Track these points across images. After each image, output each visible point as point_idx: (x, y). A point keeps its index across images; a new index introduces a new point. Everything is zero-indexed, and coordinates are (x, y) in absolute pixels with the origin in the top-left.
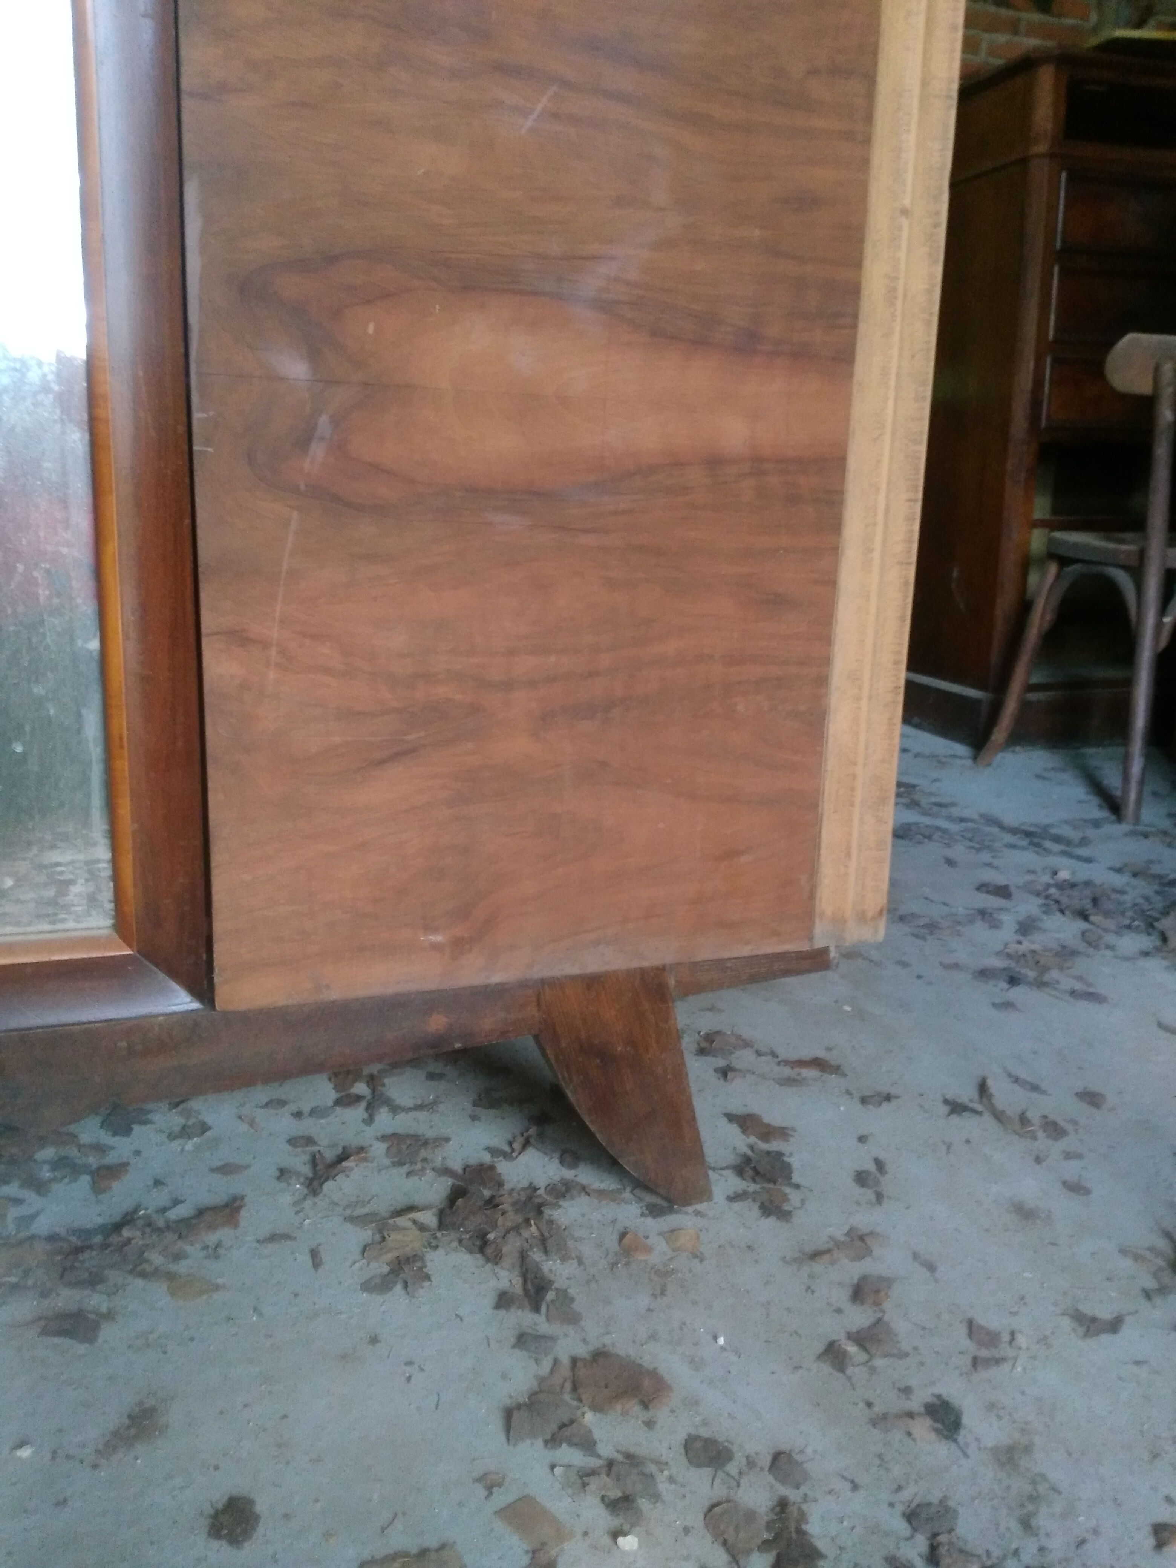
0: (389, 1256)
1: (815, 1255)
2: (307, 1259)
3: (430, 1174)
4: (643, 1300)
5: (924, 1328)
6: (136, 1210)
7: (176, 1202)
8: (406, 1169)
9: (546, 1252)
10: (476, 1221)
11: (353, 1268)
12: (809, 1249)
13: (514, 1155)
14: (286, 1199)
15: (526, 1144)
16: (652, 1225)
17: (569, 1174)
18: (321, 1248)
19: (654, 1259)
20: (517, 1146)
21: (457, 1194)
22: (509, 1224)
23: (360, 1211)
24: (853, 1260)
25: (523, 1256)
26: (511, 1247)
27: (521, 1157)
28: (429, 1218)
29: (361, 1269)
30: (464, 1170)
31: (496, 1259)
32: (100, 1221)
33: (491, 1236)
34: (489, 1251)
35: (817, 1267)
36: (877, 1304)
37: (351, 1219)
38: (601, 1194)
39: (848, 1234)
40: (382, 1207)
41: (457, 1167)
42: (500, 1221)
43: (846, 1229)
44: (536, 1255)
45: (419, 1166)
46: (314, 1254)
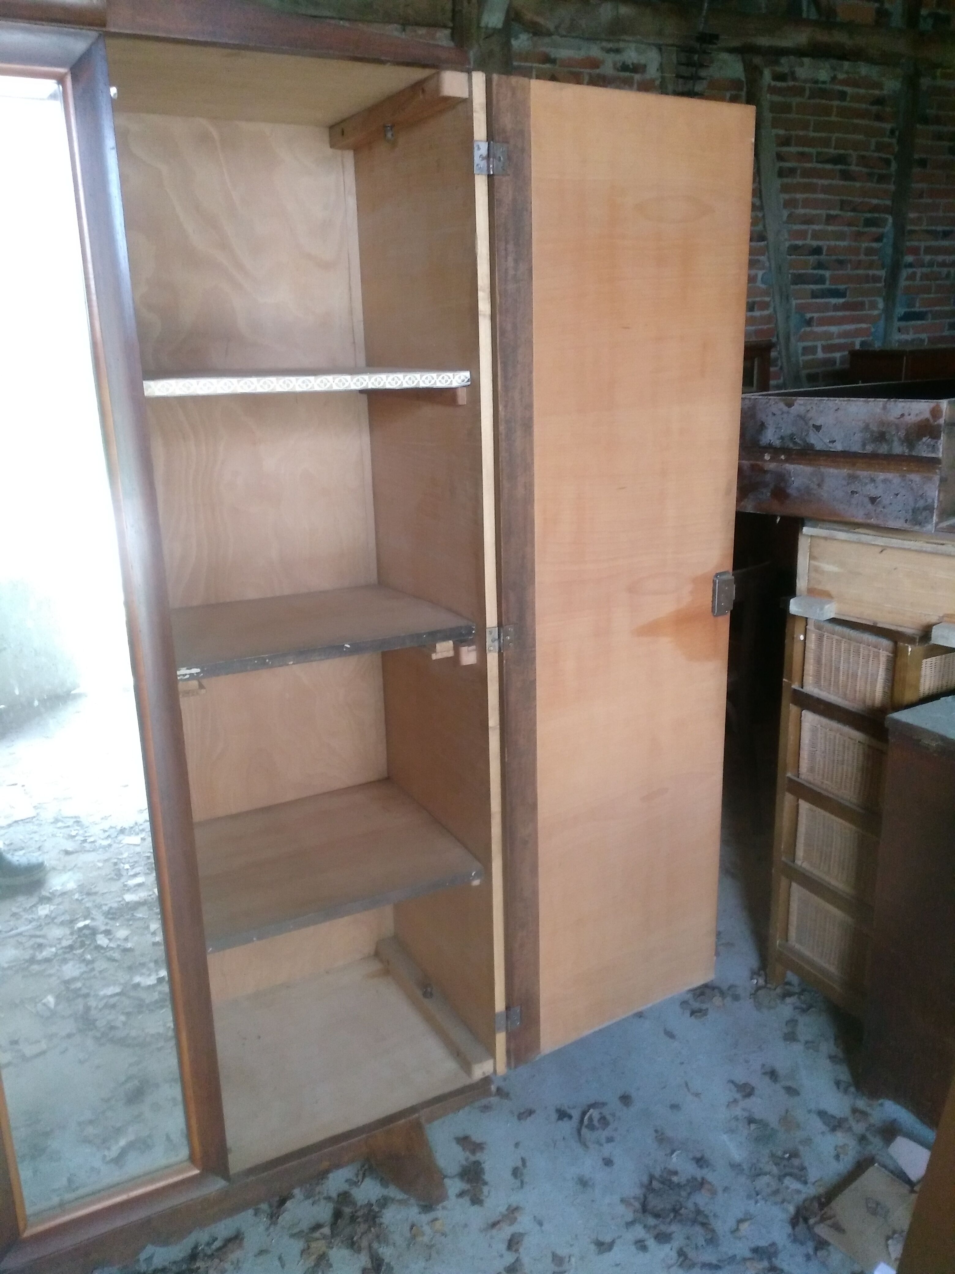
0: (314, 1257)
1: (494, 1225)
2: (277, 1263)
3: (323, 1202)
4: (422, 1263)
5: (535, 1260)
6: (196, 1247)
7: (215, 1239)
8: (310, 1201)
9: (379, 1242)
10: (348, 1231)
11: (299, 1265)
12: (490, 1221)
13: (359, 1183)
14: (261, 1228)
15: (364, 1176)
16: (425, 1218)
17: (385, 1192)
18: (283, 1255)
19: (426, 1239)
20: (360, 1178)
21: (337, 1215)
22: (362, 1231)
23: (296, 1230)
24: (510, 1225)
25: (370, 1247)
26: (364, 1243)
27: (363, 1183)
28: (326, 1230)
29: (302, 1265)
30: (338, 1196)
31: (359, 1250)
32: (182, 1255)
33: (355, 1239)
34: (355, 1247)
35: (494, 1232)
36: (517, 1251)
37: (293, 1236)
38: (401, 1202)
39: (507, 1210)
40: (305, 1225)
41: (334, 1195)
42: (358, 1230)
43: (506, 1207)
44: (375, 1245)
45: (317, 1198)
46: (280, 1258)
